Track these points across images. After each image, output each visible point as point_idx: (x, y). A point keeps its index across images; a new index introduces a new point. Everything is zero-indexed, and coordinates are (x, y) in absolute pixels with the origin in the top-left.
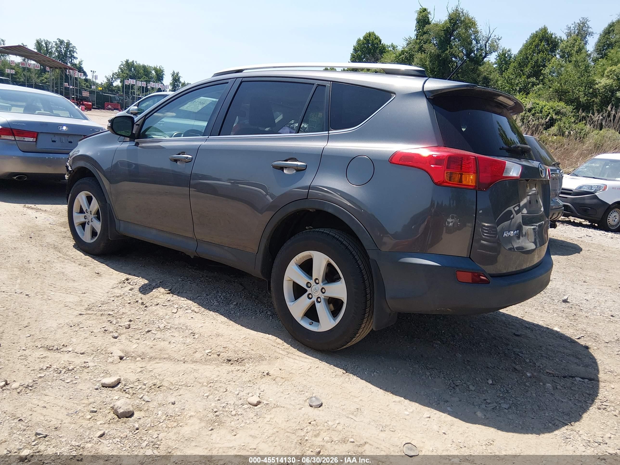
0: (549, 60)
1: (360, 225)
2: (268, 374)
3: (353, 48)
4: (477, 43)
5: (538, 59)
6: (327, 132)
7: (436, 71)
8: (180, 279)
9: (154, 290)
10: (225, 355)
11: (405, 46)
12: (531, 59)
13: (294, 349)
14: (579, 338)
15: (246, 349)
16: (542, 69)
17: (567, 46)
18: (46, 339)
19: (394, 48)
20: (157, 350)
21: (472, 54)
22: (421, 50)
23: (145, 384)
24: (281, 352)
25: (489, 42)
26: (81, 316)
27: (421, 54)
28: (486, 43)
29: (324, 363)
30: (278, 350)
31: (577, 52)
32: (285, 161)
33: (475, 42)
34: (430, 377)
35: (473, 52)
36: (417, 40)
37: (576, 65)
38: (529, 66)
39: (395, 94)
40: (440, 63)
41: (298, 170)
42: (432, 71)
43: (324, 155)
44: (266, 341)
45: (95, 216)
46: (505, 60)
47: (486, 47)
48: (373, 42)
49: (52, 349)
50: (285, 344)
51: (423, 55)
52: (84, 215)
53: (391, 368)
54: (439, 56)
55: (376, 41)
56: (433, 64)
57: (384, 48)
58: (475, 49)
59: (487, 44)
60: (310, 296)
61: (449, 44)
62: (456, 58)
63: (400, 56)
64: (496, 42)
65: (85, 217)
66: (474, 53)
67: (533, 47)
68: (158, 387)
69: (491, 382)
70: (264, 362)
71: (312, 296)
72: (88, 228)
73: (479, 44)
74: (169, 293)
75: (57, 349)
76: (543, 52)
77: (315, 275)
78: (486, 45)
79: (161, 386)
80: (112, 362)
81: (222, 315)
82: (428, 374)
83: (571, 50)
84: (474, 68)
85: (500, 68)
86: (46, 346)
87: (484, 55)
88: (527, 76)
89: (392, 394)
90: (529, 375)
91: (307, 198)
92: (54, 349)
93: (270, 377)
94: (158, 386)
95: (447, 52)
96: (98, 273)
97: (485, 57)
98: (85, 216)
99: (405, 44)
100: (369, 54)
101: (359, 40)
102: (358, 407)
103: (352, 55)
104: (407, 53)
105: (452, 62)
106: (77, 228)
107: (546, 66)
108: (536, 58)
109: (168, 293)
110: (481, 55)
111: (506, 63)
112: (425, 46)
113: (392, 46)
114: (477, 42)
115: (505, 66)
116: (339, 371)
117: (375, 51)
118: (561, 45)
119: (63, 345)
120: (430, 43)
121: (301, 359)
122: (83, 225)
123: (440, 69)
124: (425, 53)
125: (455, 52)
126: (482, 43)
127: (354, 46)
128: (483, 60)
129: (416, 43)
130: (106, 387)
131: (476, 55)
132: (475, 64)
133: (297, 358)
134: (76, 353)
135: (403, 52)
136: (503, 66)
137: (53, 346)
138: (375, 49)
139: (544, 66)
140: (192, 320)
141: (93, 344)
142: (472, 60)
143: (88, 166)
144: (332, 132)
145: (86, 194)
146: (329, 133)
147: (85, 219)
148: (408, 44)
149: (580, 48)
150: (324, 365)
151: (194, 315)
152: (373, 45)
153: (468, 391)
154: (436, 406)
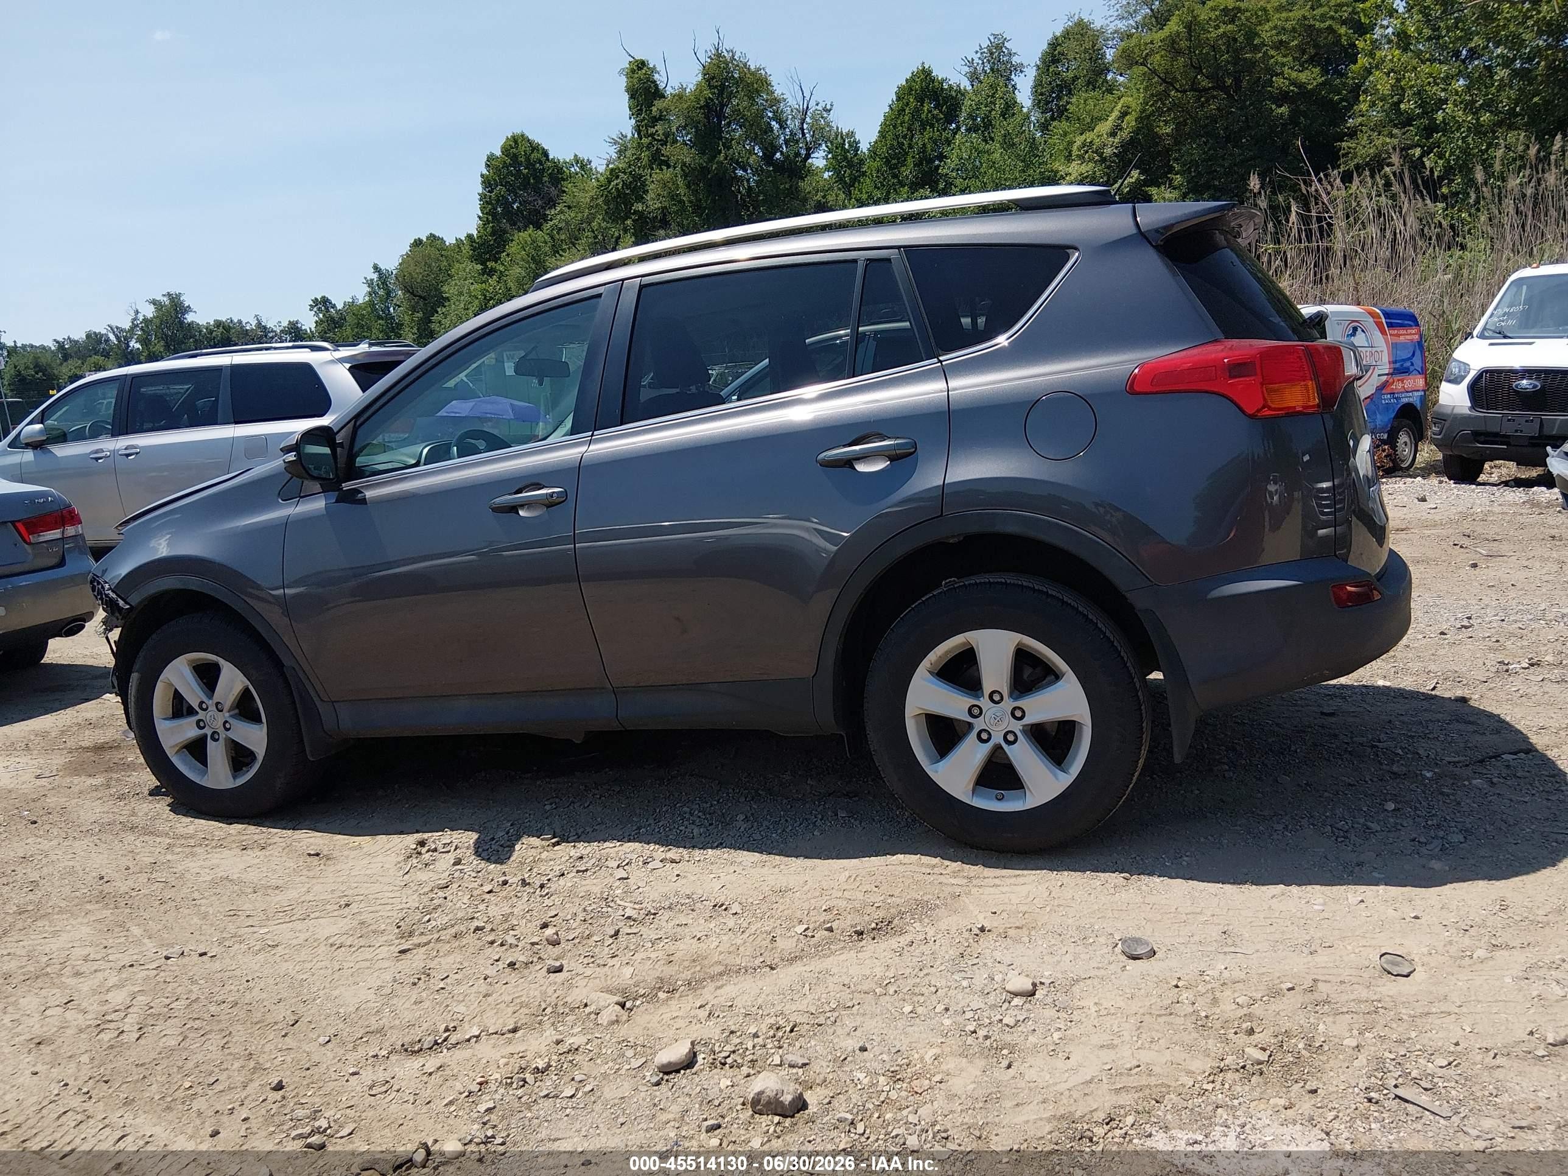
0: (949, 142)
1: (1098, 542)
2: (982, 929)
3: (480, 179)
4: (781, 127)
5: (924, 145)
6: (935, 360)
7: (705, 208)
8: (548, 807)
9: (517, 847)
10: (845, 924)
11: (614, 156)
12: (910, 147)
13: (976, 868)
14: (1434, 689)
15: (878, 899)
16: (939, 166)
17: (979, 103)
18: (381, 1031)
19: (584, 165)
20: (686, 964)
21: (778, 155)
22: (658, 160)
23: (756, 1036)
24: (953, 881)
25: (808, 120)
26: (408, 955)
27: (661, 170)
28: (802, 124)
29: (1066, 873)
30: (942, 879)
31: (1003, 115)
32: (850, 445)
33: (777, 126)
34: (1286, 833)
35: (776, 149)
36: (641, 139)
37: (1008, 143)
38: (910, 161)
39: (1076, 249)
40: (710, 186)
41: (892, 459)
42: (698, 208)
43: (954, 411)
44: (901, 868)
45: (232, 713)
46: (846, 158)
47: (804, 134)
48: (528, 159)
49: (421, 1050)
50: (947, 863)
51: (668, 174)
52: (195, 719)
53: (1202, 840)
54: (704, 170)
55: (535, 156)
56: (695, 192)
57: (560, 170)
58: (781, 142)
59: (805, 126)
60: (984, 736)
61: (721, 138)
62: (745, 171)
63: (610, 182)
64: (822, 117)
65: (200, 725)
66: (782, 153)
67: (907, 118)
68: (792, 1031)
69: (1393, 806)
70: (941, 912)
71: (989, 734)
72: (216, 752)
73: (787, 130)
74: (558, 843)
75: (436, 1043)
76: (932, 126)
77: (989, 684)
78: (802, 129)
79: (795, 1026)
80: (617, 1021)
81: (740, 849)
82: (1280, 827)
83: (990, 112)
84: (791, 187)
85: (840, 179)
86: (398, 1047)
87: (803, 152)
88: (910, 188)
89: (1254, 887)
90: (1429, 775)
91: (941, 515)
92: (426, 1046)
93: (991, 936)
94: (788, 1029)
95: (722, 157)
96: (317, 855)
97: (808, 156)
98: (198, 722)
99: (612, 152)
100: (525, 189)
101: (491, 158)
102: (1222, 928)
103: (482, 197)
104: (624, 172)
105: (740, 179)
106: (175, 760)
107: (946, 157)
108: (920, 143)
109: (554, 845)
110: (798, 154)
111: (850, 165)
112: (667, 150)
113: (577, 162)
114: (783, 125)
115: (848, 171)
116: (1115, 878)
117: (538, 180)
118: (967, 105)
119: (447, 1030)
120: (675, 141)
121: (1009, 881)
122: (197, 749)
123: (714, 201)
124: (668, 167)
125: (740, 157)
126: (793, 124)
127: (482, 176)
128: (805, 166)
129: (640, 146)
130: (678, 1071)
131: (787, 157)
132: (790, 177)
133: (997, 881)
134: (496, 1033)
135: (614, 173)
136: (845, 172)
137: (420, 1041)
138: (538, 175)
139: (942, 157)
140: (681, 881)
141: (518, 1001)
142: (779, 167)
143: (193, 583)
144: (948, 358)
145: (190, 662)
146: (941, 362)
147: (201, 728)
148: (620, 152)
149: (1007, 103)
150: (1067, 877)
151: (677, 869)
152: (530, 165)
153: (1372, 835)
154: (1350, 878)
